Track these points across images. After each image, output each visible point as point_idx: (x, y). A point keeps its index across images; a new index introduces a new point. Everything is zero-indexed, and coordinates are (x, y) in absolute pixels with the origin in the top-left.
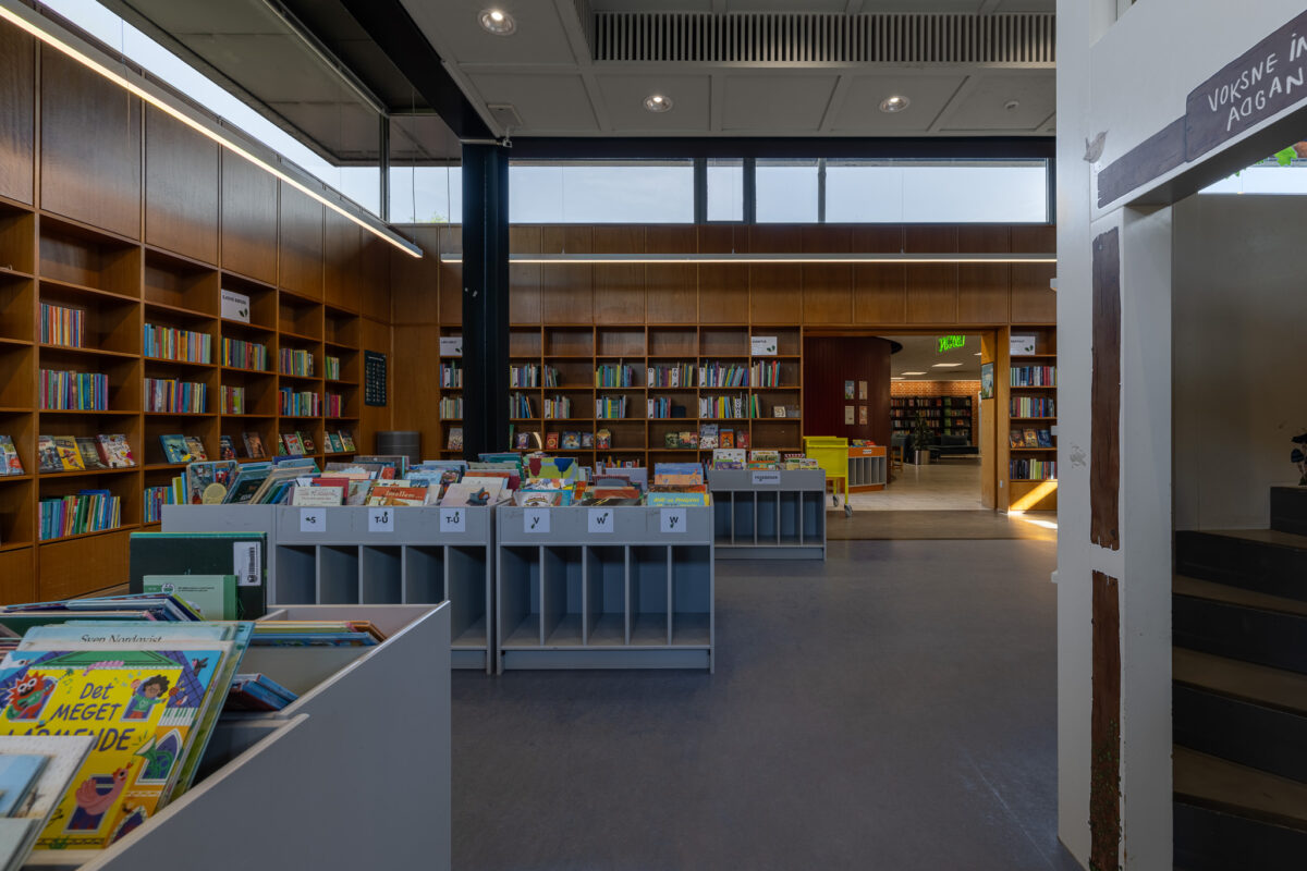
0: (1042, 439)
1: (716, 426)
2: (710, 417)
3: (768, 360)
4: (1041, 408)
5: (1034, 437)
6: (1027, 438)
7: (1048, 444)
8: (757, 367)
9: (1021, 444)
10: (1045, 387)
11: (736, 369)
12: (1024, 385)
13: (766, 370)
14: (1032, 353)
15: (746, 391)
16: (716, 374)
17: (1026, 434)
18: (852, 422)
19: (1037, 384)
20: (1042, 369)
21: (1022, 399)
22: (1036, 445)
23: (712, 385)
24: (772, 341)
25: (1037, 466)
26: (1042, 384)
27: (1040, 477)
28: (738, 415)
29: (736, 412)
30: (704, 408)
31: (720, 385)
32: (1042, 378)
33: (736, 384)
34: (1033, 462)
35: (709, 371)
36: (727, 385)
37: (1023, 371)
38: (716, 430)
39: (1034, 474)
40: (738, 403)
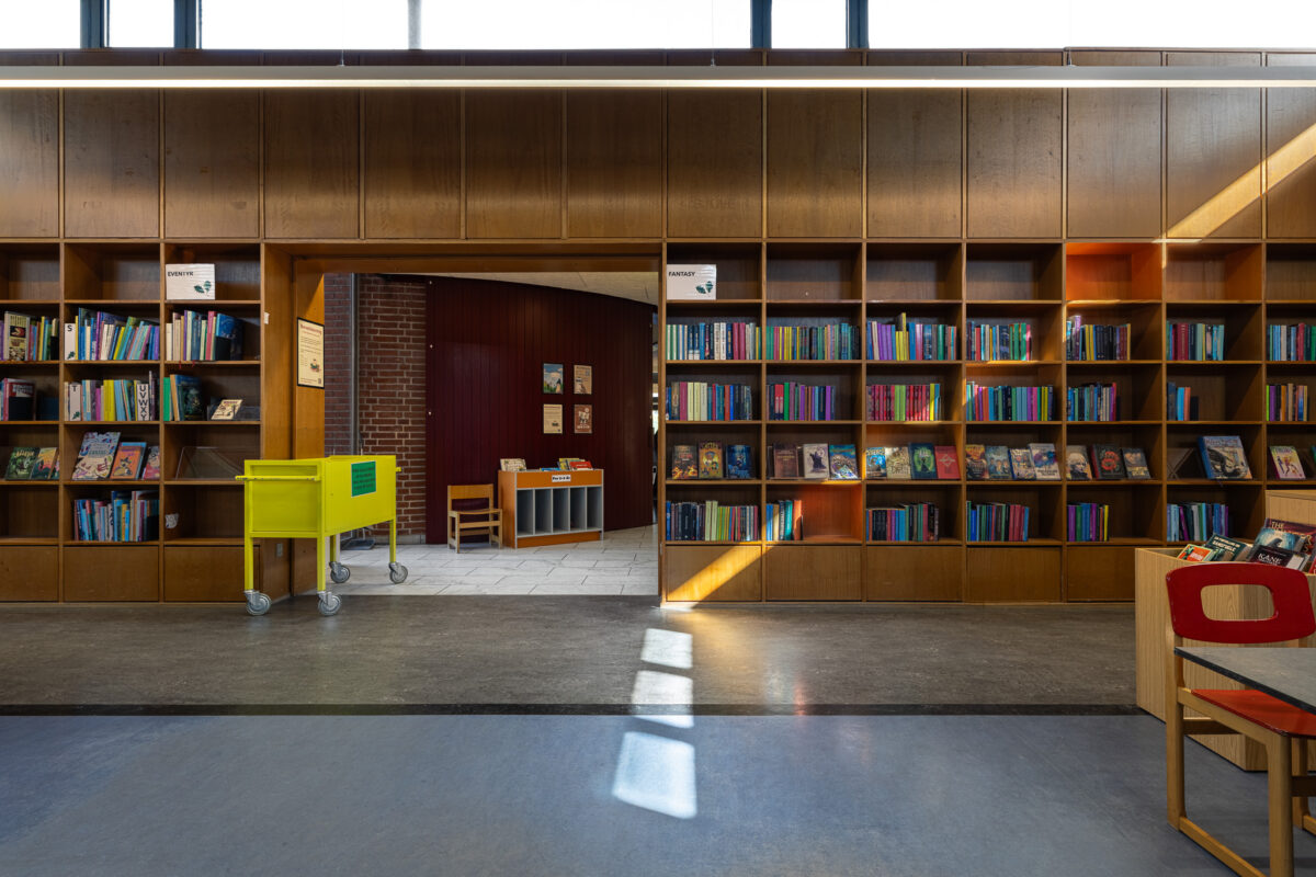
0: (733, 461)
1: (115, 437)
2: (87, 419)
3: (201, 310)
4: (729, 404)
5: (716, 459)
6: (704, 460)
7: (744, 473)
8: (177, 323)
9: (691, 472)
10: (736, 361)
11: (136, 325)
12: (695, 357)
13: (196, 328)
14: (711, 296)
15: (155, 368)
16: (96, 337)
17: (703, 452)
18: (558, 430)
19: (721, 355)
20: (730, 328)
21: (690, 385)
22: (720, 475)
23: (88, 357)
24: (205, 273)
25: (720, 516)
26: (730, 355)
27: (725, 537)
28: (143, 416)
29: (139, 409)
30: (75, 400)
31: (104, 357)
32: (730, 344)
33: (135, 356)
34: (712, 508)
35: (81, 331)
36: (118, 359)
37: (693, 330)
38: (114, 444)
39: (712, 533)
40: (143, 391)
